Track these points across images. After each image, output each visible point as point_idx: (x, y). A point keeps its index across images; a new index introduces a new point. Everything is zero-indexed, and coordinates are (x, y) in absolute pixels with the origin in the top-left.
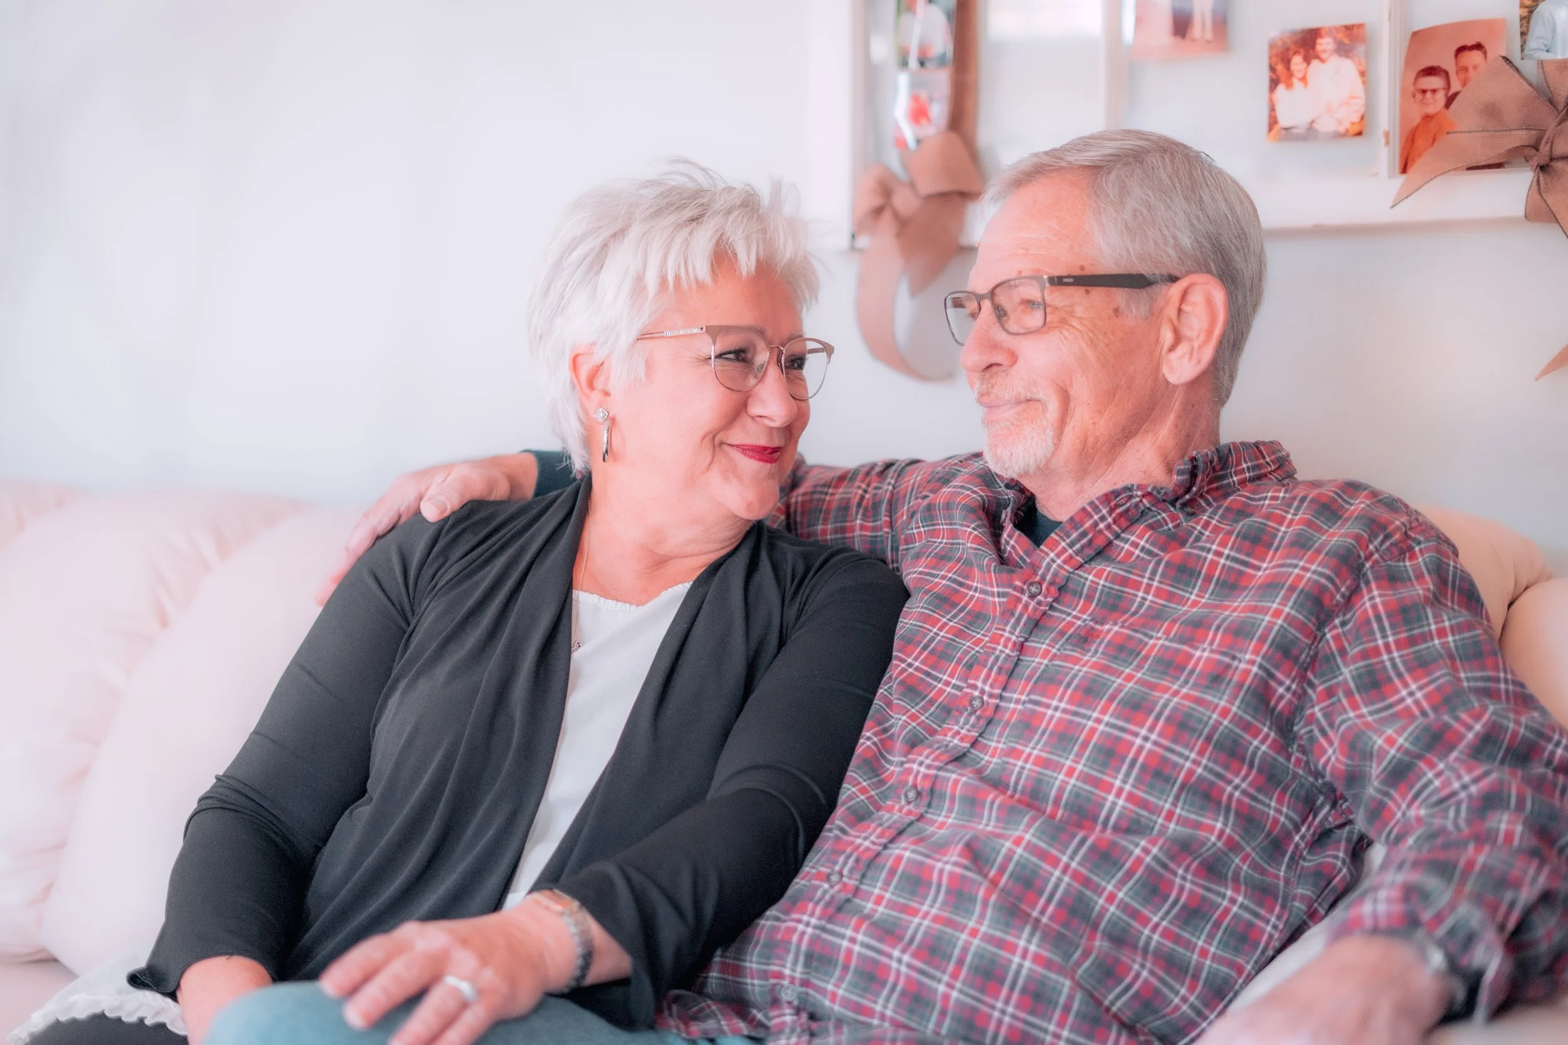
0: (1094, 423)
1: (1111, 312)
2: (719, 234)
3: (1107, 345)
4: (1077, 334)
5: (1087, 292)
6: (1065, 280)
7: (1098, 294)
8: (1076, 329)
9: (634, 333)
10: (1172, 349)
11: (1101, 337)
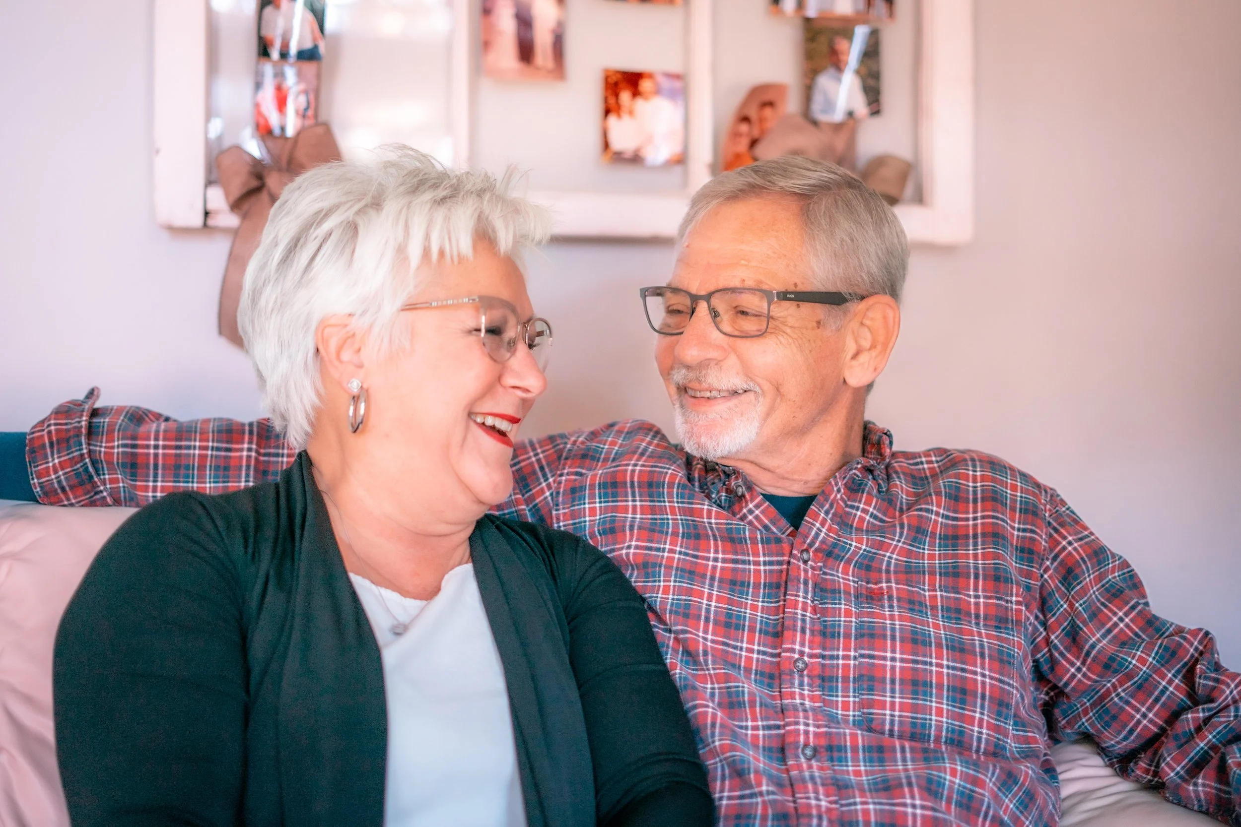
0: (794, 417)
1: (815, 324)
2: (478, 211)
3: (810, 351)
4: (790, 340)
5: (798, 306)
6: (788, 296)
7: (807, 308)
8: (790, 336)
9: (399, 303)
10: (855, 356)
11: (806, 345)
